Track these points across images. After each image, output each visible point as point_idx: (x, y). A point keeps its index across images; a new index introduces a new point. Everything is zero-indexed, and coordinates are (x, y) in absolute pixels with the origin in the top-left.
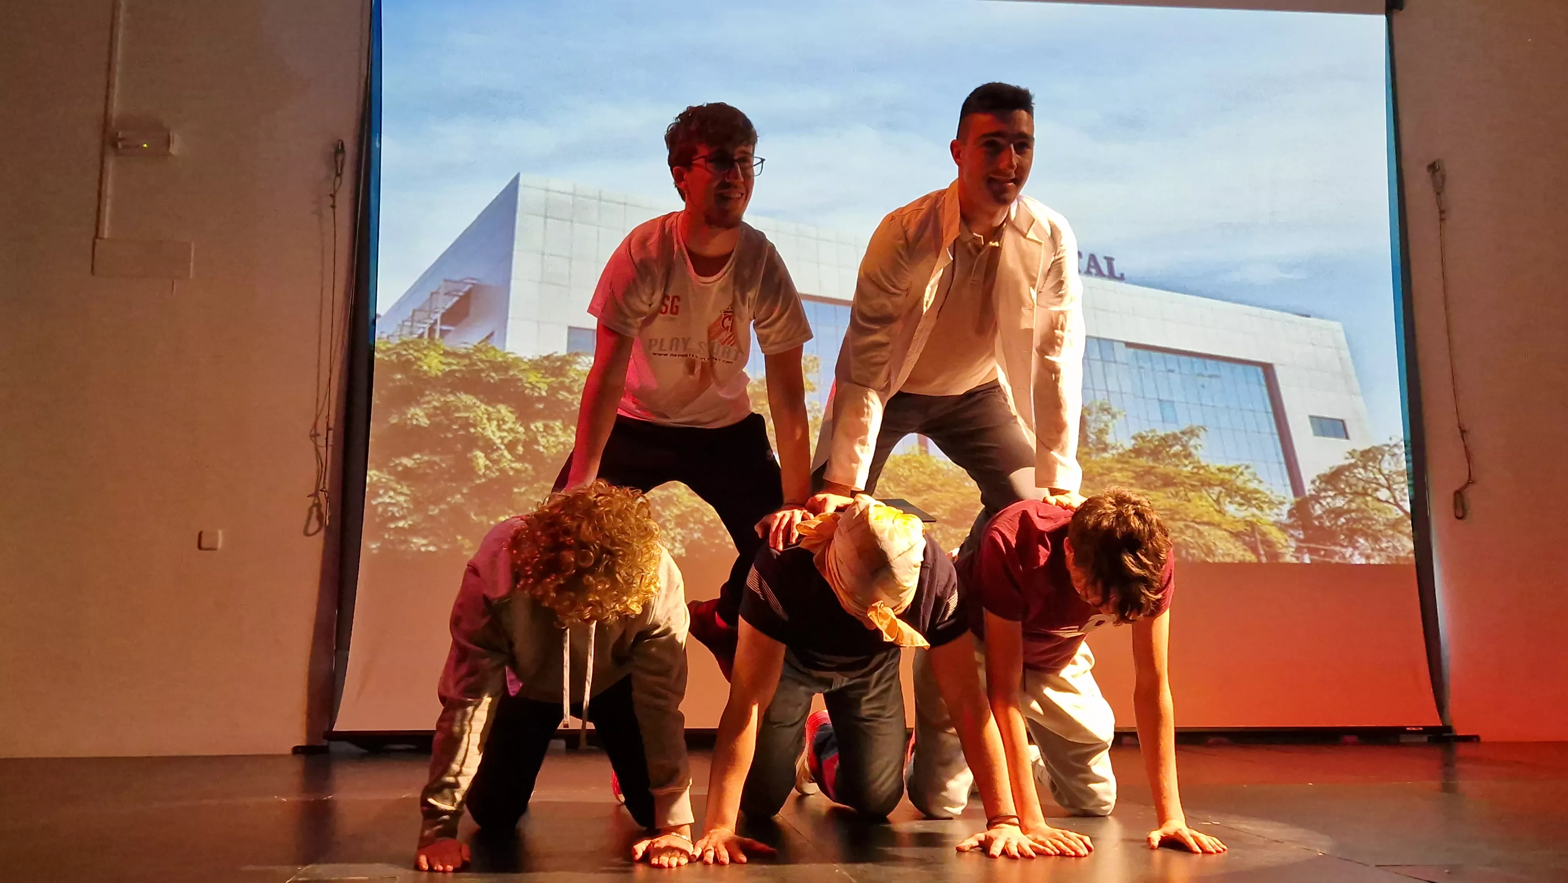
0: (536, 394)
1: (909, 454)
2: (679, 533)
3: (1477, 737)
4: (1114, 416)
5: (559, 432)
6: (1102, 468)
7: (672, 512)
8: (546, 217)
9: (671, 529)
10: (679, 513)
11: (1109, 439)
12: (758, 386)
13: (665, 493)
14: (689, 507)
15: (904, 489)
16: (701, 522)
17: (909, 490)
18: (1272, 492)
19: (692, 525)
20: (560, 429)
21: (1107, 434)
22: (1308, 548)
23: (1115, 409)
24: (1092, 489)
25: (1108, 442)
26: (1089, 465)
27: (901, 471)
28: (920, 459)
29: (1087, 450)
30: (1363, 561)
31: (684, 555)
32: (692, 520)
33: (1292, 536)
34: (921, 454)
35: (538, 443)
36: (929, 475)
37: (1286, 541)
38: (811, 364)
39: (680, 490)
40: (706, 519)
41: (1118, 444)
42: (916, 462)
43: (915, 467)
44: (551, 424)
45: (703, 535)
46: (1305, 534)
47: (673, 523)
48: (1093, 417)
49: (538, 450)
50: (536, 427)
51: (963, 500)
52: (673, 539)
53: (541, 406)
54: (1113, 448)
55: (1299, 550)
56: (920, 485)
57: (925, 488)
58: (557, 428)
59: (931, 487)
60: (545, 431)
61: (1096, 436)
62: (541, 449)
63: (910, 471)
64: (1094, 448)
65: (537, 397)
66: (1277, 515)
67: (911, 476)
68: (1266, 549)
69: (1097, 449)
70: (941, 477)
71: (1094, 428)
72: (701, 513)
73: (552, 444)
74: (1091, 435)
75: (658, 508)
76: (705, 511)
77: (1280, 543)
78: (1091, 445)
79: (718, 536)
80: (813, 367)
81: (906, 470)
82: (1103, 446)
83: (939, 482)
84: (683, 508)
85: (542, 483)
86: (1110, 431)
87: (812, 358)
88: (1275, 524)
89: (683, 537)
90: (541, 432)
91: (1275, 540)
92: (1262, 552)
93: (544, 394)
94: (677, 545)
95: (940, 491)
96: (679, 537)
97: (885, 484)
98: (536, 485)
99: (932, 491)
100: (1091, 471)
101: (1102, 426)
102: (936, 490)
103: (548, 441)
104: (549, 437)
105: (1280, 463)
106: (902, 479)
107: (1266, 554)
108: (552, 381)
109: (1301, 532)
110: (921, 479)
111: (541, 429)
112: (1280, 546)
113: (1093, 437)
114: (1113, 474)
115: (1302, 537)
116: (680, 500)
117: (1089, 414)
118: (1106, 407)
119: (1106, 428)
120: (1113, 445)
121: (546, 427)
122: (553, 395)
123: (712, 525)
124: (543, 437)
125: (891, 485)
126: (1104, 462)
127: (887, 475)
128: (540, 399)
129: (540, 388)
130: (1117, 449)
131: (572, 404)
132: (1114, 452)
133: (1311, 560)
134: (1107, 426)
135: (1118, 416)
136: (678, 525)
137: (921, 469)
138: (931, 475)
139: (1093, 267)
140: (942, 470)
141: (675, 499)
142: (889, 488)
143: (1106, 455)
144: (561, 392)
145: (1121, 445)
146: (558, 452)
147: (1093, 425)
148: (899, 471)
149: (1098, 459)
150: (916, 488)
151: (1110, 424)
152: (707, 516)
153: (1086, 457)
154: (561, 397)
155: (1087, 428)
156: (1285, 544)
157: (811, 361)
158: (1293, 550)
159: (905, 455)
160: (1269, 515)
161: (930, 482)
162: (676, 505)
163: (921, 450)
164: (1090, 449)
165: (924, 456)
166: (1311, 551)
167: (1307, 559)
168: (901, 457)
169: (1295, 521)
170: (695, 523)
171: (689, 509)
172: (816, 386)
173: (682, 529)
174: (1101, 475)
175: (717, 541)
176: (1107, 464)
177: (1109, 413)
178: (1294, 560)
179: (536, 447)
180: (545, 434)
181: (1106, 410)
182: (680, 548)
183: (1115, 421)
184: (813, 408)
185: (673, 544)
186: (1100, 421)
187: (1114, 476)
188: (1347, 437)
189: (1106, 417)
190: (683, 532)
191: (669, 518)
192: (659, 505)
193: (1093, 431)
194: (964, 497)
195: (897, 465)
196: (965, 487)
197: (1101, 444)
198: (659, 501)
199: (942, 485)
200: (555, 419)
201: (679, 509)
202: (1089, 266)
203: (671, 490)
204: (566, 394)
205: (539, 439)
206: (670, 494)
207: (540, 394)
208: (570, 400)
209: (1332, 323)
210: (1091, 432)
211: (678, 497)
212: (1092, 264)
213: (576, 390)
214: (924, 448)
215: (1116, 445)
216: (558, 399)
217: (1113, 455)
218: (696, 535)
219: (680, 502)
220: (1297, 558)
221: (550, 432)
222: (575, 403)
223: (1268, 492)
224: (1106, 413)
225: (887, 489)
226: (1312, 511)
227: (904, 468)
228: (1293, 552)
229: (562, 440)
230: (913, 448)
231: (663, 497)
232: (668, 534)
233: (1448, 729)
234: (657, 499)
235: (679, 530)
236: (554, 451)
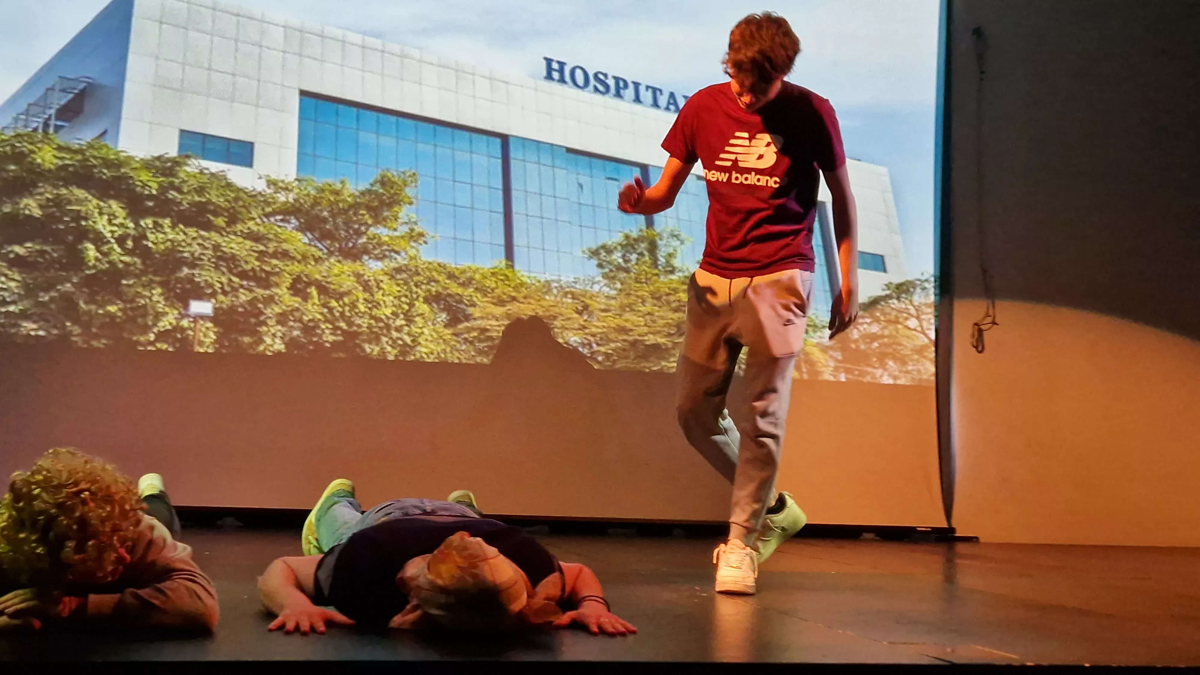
0: (147, 192)
1: (496, 268)
2: (279, 331)
3: (977, 538)
4: (682, 242)
5: (168, 230)
6: (669, 288)
7: (273, 309)
8: (161, 23)
9: (272, 326)
10: (280, 311)
11: (676, 262)
12: (359, 197)
13: (268, 292)
14: (288, 306)
15: (489, 299)
16: (300, 321)
17: (495, 301)
18: (817, 317)
19: (291, 324)
20: (170, 227)
21: (675, 258)
22: (844, 368)
23: (683, 236)
24: (660, 307)
25: (676, 265)
26: (657, 285)
27: (488, 283)
28: (507, 272)
29: (656, 271)
30: (891, 381)
31: (283, 351)
32: (292, 318)
33: (831, 357)
34: (507, 268)
35: (147, 239)
36: (513, 288)
37: (826, 360)
38: (410, 179)
39: (281, 290)
40: (305, 318)
41: (685, 268)
42: (502, 275)
43: (502, 280)
44: (160, 221)
45: (302, 333)
46: (843, 356)
47: (274, 320)
48: (664, 242)
49: (147, 245)
50: (145, 223)
51: (543, 312)
52: (274, 335)
53: (151, 204)
54: (680, 271)
55: (836, 369)
56: (505, 297)
57: (509, 300)
58: (166, 226)
59: (514, 299)
60: (154, 228)
61: (666, 259)
62: (150, 245)
63: (496, 282)
64: (663, 270)
65: (147, 195)
66: (820, 337)
67: (497, 288)
68: (809, 367)
69: (666, 271)
70: (523, 289)
71: (664, 252)
72: (301, 312)
73: (161, 240)
74: (661, 259)
75: (260, 305)
76: (304, 311)
77: (820, 362)
78: (660, 267)
79: (316, 335)
80: (412, 182)
81: (493, 282)
82: (670, 269)
83: (522, 295)
84: (284, 307)
85: (151, 277)
86: (679, 255)
87: (411, 173)
88: (817, 345)
89: (284, 334)
90: (150, 229)
91: (816, 359)
92: (804, 370)
93: (154, 192)
94: (278, 341)
95: (522, 303)
96: (279, 334)
97: (472, 294)
98: (144, 279)
99: (515, 302)
100: (659, 291)
101: (671, 250)
102: (518, 301)
103: (157, 238)
104: (158, 234)
105: (825, 291)
106: (489, 290)
107: (808, 372)
108: (163, 181)
109: (839, 353)
110: (506, 291)
111: (151, 226)
112: (820, 365)
113: (663, 260)
114: (678, 295)
115: (840, 358)
116: (281, 299)
117: (661, 239)
118: (676, 233)
119: (675, 252)
120: (680, 269)
121: (155, 223)
122: (163, 194)
123: (311, 324)
124: (152, 233)
125: (479, 295)
126: (672, 283)
127: (475, 286)
128: (151, 197)
129: (150, 187)
130: (683, 272)
131: (180, 203)
132: (681, 274)
133: (846, 378)
134: (675, 250)
135: (686, 242)
136: (278, 322)
137: (506, 282)
138: (515, 288)
139: (672, 104)
140: (526, 283)
141: (276, 298)
142: (477, 297)
143: (673, 277)
144: (172, 192)
145: (688, 269)
146: (167, 248)
147: (663, 249)
148: (486, 282)
149: (666, 280)
150: (500, 299)
151: (679, 250)
152: (307, 316)
153: (655, 278)
154: (170, 197)
155: (658, 251)
156: (825, 363)
157: (410, 176)
158: (832, 369)
159: (493, 268)
160: (812, 337)
161: (514, 294)
162: (277, 304)
163: (507, 265)
164: (660, 270)
165: (511, 270)
166: (847, 371)
167: (843, 378)
168: (488, 269)
169: (835, 344)
170: (294, 321)
171: (290, 309)
172: (414, 200)
173: (282, 326)
174: (668, 295)
175: (315, 339)
176: (674, 285)
177: (678, 239)
178: (832, 378)
179: (145, 242)
180: (154, 231)
181: (676, 236)
182: (280, 344)
183: (683, 247)
184: (410, 220)
185: (273, 340)
186: (670, 246)
187: (679, 297)
188: (885, 271)
189: (675, 243)
190: (283, 329)
191: (271, 315)
192: (261, 303)
193: (663, 254)
194: (544, 309)
195: (485, 277)
196: (545, 300)
197: (669, 267)
198: (262, 300)
199: (525, 298)
200: (164, 216)
201: (281, 308)
203: (273, 289)
204: (175, 194)
205: (149, 234)
206: (272, 294)
207: (150, 191)
208: (179, 200)
209: (880, 167)
210: (661, 256)
211: (280, 296)
212: (672, 101)
213: (185, 191)
214: (510, 263)
215: (682, 268)
216: (167, 197)
217: (679, 277)
218: (296, 333)
219: (281, 302)
220: (835, 376)
221: (159, 229)
222: (184, 203)
223: (813, 317)
224: (675, 239)
225: (475, 299)
226: (850, 335)
227: (491, 281)
228: (832, 371)
229: (170, 237)
230: (501, 262)
231: (265, 296)
232: (269, 331)
233: (952, 530)
234: (260, 297)
235: (279, 327)
236: (162, 247)
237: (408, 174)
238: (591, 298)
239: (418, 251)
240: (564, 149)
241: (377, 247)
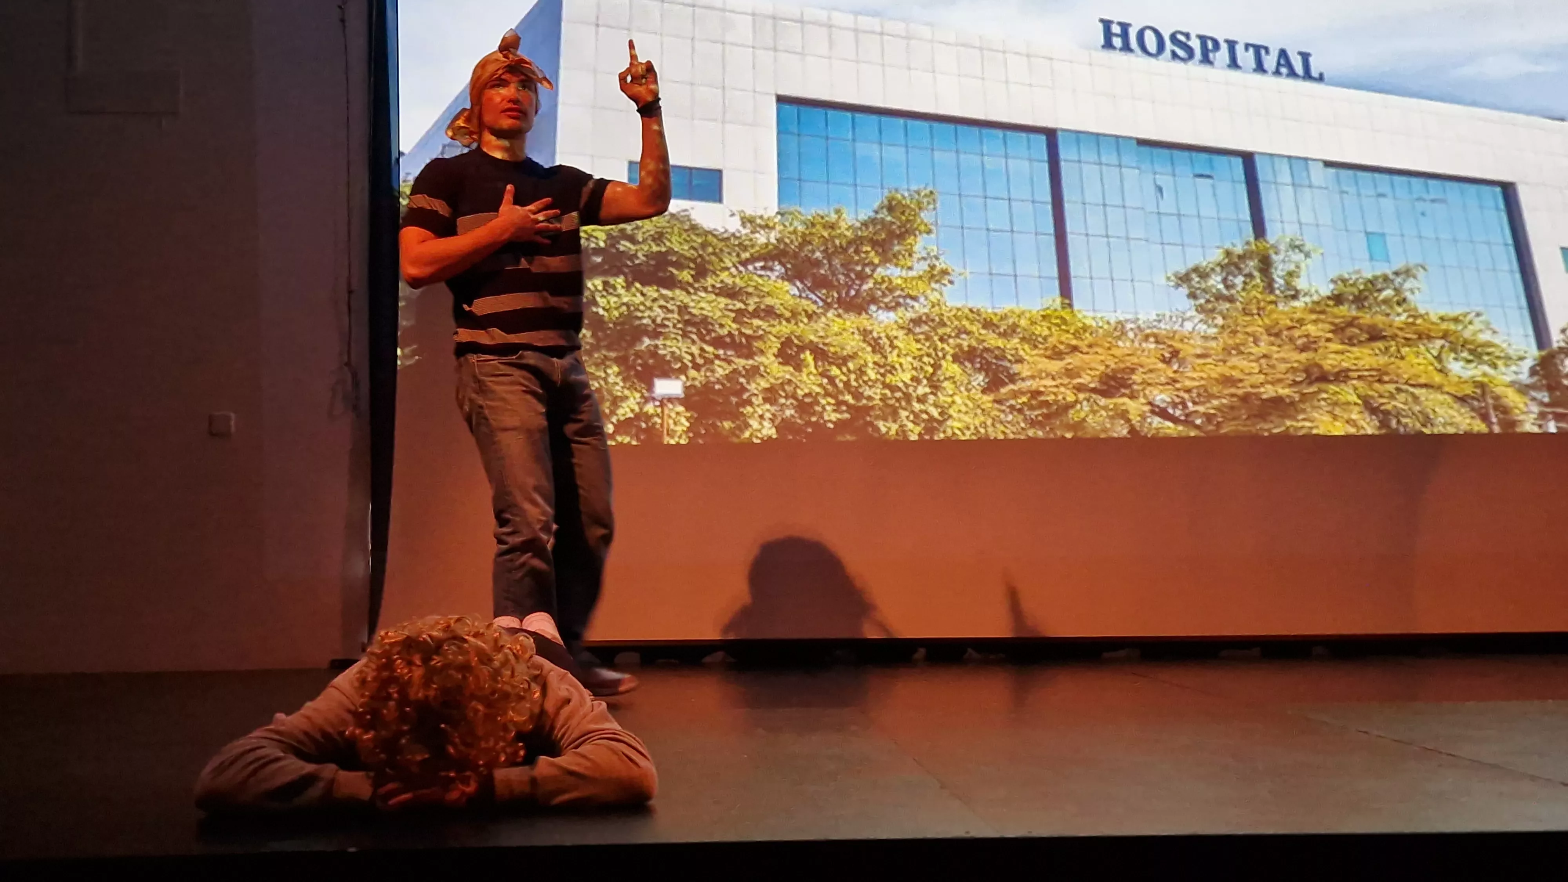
0: (593, 245)
1: (1048, 308)
2: (768, 410)
4: (1307, 255)
5: (621, 291)
6: (1292, 320)
7: (759, 384)
8: (597, 25)
9: (758, 406)
10: (767, 386)
11: (1301, 284)
12: (860, 229)
13: (751, 362)
14: (778, 379)
15: (1042, 352)
16: (794, 396)
17: (1049, 353)
18: (1509, 345)
19: (783, 401)
20: (623, 287)
21: (1298, 277)
22: (1554, 413)
23: (1308, 247)
24: (1279, 346)
25: (1299, 288)
26: (1275, 316)
27: (1038, 330)
28: (1063, 314)
29: (1272, 298)
31: (774, 436)
32: (783, 394)
33: (1534, 399)
34: (1063, 308)
35: (596, 304)
36: (1073, 334)
37: (1526, 404)
38: (925, 200)
39: (768, 358)
40: (800, 393)
41: (1313, 290)
42: (1057, 318)
43: (1057, 325)
44: (611, 280)
45: (796, 412)
46: (1550, 397)
47: (760, 398)
48: (1281, 257)
49: (597, 313)
50: (593, 285)
51: (1116, 363)
52: (761, 417)
53: (599, 260)
54: (1305, 295)
55: (1542, 416)
56: (1062, 347)
57: (1066, 351)
58: (619, 287)
59: (1075, 349)
60: (605, 289)
61: (1285, 280)
62: (601, 312)
63: (1049, 328)
64: (1281, 295)
65: (594, 249)
66: (1516, 373)
67: (1051, 335)
68: (1501, 416)
69: (1286, 297)
70: (1087, 335)
71: (1282, 270)
72: (794, 386)
73: (613, 305)
74: (1277, 279)
75: (742, 380)
76: (798, 384)
77: (1517, 408)
78: (1277, 292)
79: (814, 413)
80: (929, 203)
81: (1045, 328)
82: (1293, 293)
83: (1086, 342)
84: (772, 380)
85: (604, 352)
86: (1303, 273)
87: (927, 192)
88: (1512, 384)
89: (773, 415)
90: (600, 291)
91: (1511, 404)
92: (1494, 420)
93: (602, 244)
94: (767, 424)
95: (1087, 353)
96: (768, 415)
97: (1018, 346)
98: (596, 355)
99: (1077, 353)
100: (1278, 323)
101: (1292, 267)
102: (1082, 352)
103: (608, 302)
104: (609, 297)
105: (1520, 308)
106: (1040, 339)
107: (1501, 423)
108: (612, 229)
109: (1546, 394)
110: (1063, 339)
111: (600, 288)
112: (1517, 411)
113: (1282, 282)
114: (1304, 328)
115: (1546, 400)
116: (768, 370)
117: (1276, 253)
118: (1297, 243)
119: (1297, 270)
120: (1306, 291)
121: (605, 283)
122: (613, 246)
123: (807, 400)
124: (603, 296)
125: (1026, 347)
126: (1295, 313)
127: (1021, 336)
128: (598, 251)
129: (596, 238)
130: (1311, 296)
131: (635, 256)
132: (1307, 299)
133: (1558, 428)
134: (1298, 267)
135: (1313, 255)
136: (766, 400)
137: (1064, 327)
138: (1077, 334)
139: (1283, 65)
140: (1091, 326)
141: (762, 368)
142: (1023, 349)
143: (1296, 304)
144: (622, 242)
145: (1317, 292)
146: (621, 315)
147: (1281, 267)
148: (1036, 329)
149: (1286, 309)
150: (1057, 350)
151: (1303, 266)
152: (802, 390)
153: (1273, 306)
154: (622, 248)
155: (1273, 270)
156: (1525, 409)
157: (926, 195)
158: (1535, 416)
159: (1044, 310)
160: (1504, 374)
161: (1074, 342)
162: (762, 376)
163: (1062, 303)
164: (1277, 296)
165: (1068, 310)
166: (1558, 417)
167: (1552, 427)
168: (1038, 311)
169: (1540, 380)
170: (786, 397)
171: (780, 381)
172: (933, 227)
173: (771, 404)
174: (1290, 328)
175: (814, 419)
176: (1298, 315)
177: (1301, 251)
178: (1536, 430)
179: (594, 309)
180: (604, 293)
181: (1298, 247)
182: (770, 428)
183: (1308, 260)
184: (928, 254)
185: (760, 423)
186: (1290, 261)
187: (1307, 330)
189: (1298, 257)
190: (773, 409)
191: (756, 392)
192: (743, 376)
193: (1281, 273)
194: (1117, 360)
195: (1033, 323)
196: (1118, 347)
197: (1289, 290)
198: (744, 373)
199: (1090, 346)
200: (616, 275)
201: (768, 381)
202: (1279, 64)
203: (756, 358)
204: (628, 244)
205: (598, 299)
206: (756, 364)
207: (597, 244)
208: (632, 253)
210: (1278, 276)
211: (766, 367)
212: (1282, 62)
213: (641, 240)
214: (1067, 301)
215: (1309, 291)
216: (618, 249)
217: (1306, 304)
218: (789, 412)
219: (768, 374)
220: (1540, 426)
221: (611, 291)
222: (640, 254)
223: (1504, 345)
224: (1297, 251)
225: (1021, 353)
226: (1561, 368)
227: (1042, 326)
228: (1535, 419)
229: (625, 300)
230: (1054, 301)
231: (747, 367)
232: (755, 412)
234: (741, 369)
235: (768, 406)
236: (616, 313)
237: (923, 194)
238: (1182, 340)
239: (941, 294)
240: (1135, 142)
241: (887, 292)
